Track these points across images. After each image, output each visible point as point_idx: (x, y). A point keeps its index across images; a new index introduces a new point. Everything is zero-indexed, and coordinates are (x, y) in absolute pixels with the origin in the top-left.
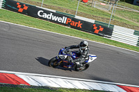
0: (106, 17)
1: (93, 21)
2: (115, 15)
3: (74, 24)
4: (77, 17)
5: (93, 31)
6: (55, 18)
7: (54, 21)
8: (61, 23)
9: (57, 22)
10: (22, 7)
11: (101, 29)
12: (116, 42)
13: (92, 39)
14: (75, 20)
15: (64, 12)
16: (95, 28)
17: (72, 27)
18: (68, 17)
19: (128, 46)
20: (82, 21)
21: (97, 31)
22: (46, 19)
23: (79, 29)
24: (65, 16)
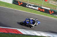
0: (55, 7)
1: (49, 9)
3: (41, 10)
4: (42, 7)
5: (49, 13)
6: (33, 8)
7: (33, 9)
8: (36, 10)
9: (34, 9)
10: (20, 3)
11: (53, 12)
13: (49, 16)
15: (37, 5)
16: (50, 12)
17: (41, 11)
18: (39, 7)
21: (51, 13)
22: (30, 8)
23: (43, 12)
24: (38, 7)
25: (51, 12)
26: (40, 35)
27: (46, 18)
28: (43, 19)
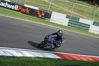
0: (47, 6)
1: (37, 9)
2: (53, 4)
4: (26, 5)
5: (37, 15)
7: (9, 8)
8: (14, 10)
9: (11, 9)
11: (43, 14)
12: (53, 23)
13: (37, 21)
14: (24, 7)
15: (17, 2)
16: (39, 13)
17: (22, 13)
18: (19, 5)
19: (62, 26)
20: (29, 9)
21: (40, 16)
22: (3, 7)
23: (27, 14)
24: (17, 5)
25: (41, 14)
26: (22, 56)
27: (31, 25)
28: (27, 26)
